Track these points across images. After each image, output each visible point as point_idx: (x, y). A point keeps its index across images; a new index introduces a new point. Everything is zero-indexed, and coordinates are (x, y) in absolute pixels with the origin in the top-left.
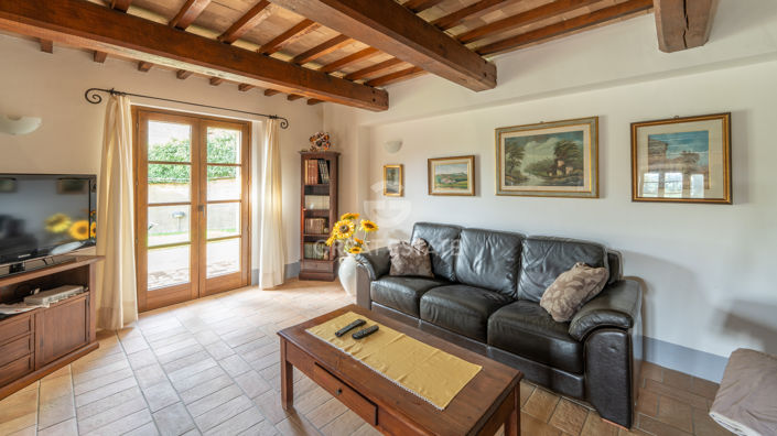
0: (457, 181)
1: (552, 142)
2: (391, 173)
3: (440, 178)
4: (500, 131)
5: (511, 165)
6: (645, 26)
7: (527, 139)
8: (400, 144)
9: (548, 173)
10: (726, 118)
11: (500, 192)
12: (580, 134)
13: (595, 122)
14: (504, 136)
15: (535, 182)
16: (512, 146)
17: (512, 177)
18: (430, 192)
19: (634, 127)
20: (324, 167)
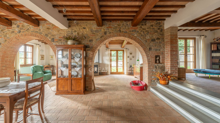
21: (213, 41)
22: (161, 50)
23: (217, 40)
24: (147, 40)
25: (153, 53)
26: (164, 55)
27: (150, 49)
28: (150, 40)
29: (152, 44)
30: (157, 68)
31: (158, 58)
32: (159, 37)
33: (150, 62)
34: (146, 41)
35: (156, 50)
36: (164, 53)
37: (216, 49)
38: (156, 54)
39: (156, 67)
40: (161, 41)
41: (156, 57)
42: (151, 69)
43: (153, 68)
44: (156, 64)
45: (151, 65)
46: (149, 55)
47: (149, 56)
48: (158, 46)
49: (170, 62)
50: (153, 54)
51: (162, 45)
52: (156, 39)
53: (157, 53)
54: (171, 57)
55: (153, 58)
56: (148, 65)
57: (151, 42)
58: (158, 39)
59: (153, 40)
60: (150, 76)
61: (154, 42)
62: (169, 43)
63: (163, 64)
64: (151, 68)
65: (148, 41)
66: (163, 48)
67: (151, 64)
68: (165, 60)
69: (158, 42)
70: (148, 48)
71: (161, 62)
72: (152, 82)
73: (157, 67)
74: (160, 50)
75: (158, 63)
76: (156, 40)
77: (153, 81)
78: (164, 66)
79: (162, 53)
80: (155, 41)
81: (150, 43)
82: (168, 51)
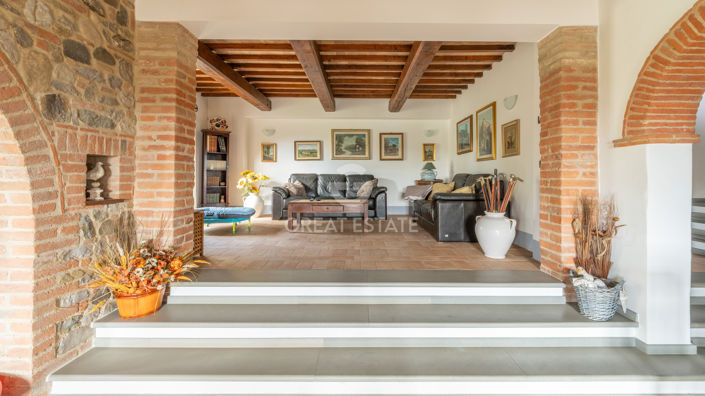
0: (312, 153)
1: (355, 137)
2: (267, 148)
3: (301, 152)
4: (333, 131)
5: (338, 146)
6: (386, 102)
7: (345, 135)
8: (274, 131)
9: (352, 149)
10: (402, 134)
11: (333, 158)
12: (364, 136)
13: (369, 131)
14: (336, 133)
15: (348, 154)
16: (339, 138)
17: (338, 151)
18: (295, 159)
19: (381, 134)
20: (222, 141)
21: (209, 126)
22: (118, 128)
23: (218, 126)
24: (35, 37)
25: (73, 137)
26: (132, 153)
27: (54, 105)
28: (53, 38)
29: (66, 72)
30: (93, 234)
31: (100, 173)
32: (112, 52)
33: (50, 195)
34: (21, 32)
35: (94, 121)
36: (132, 144)
37: (216, 148)
38: (92, 148)
39: (91, 225)
40: (118, 75)
41: (91, 162)
42: (55, 246)
43: (71, 236)
44: (91, 211)
45: (58, 220)
46: (42, 145)
47: (46, 158)
48: (102, 101)
49: (172, 190)
50: (74, 147)
51: (120, 96)
52: (92, 50)
53: (101, 140)
54: (177, 167)
55: (68, 169)
56: (39, 223)
57: (58, 60)
58: (104, 55)
59: (76, 52)
60: (52, 300)
61: (82, 66)
62: (165, 99)
63: (123, 207)
64: (60, 237)
65: (40, 44)
66: (126, 118)
67: (59, 211)
68: (138, 180)
69: (106, 77)
70: (39, 96)
71: (115, 194)
72: (64, 336)
73: (97, 225)
74: (113, 126)
75: (100, 203)
76: (94, 61)
77: (68, 323)
78: (131, 216)
79: (124, 142)
80: (88, 62)
81: (56, 66)
82: (161, 137)
